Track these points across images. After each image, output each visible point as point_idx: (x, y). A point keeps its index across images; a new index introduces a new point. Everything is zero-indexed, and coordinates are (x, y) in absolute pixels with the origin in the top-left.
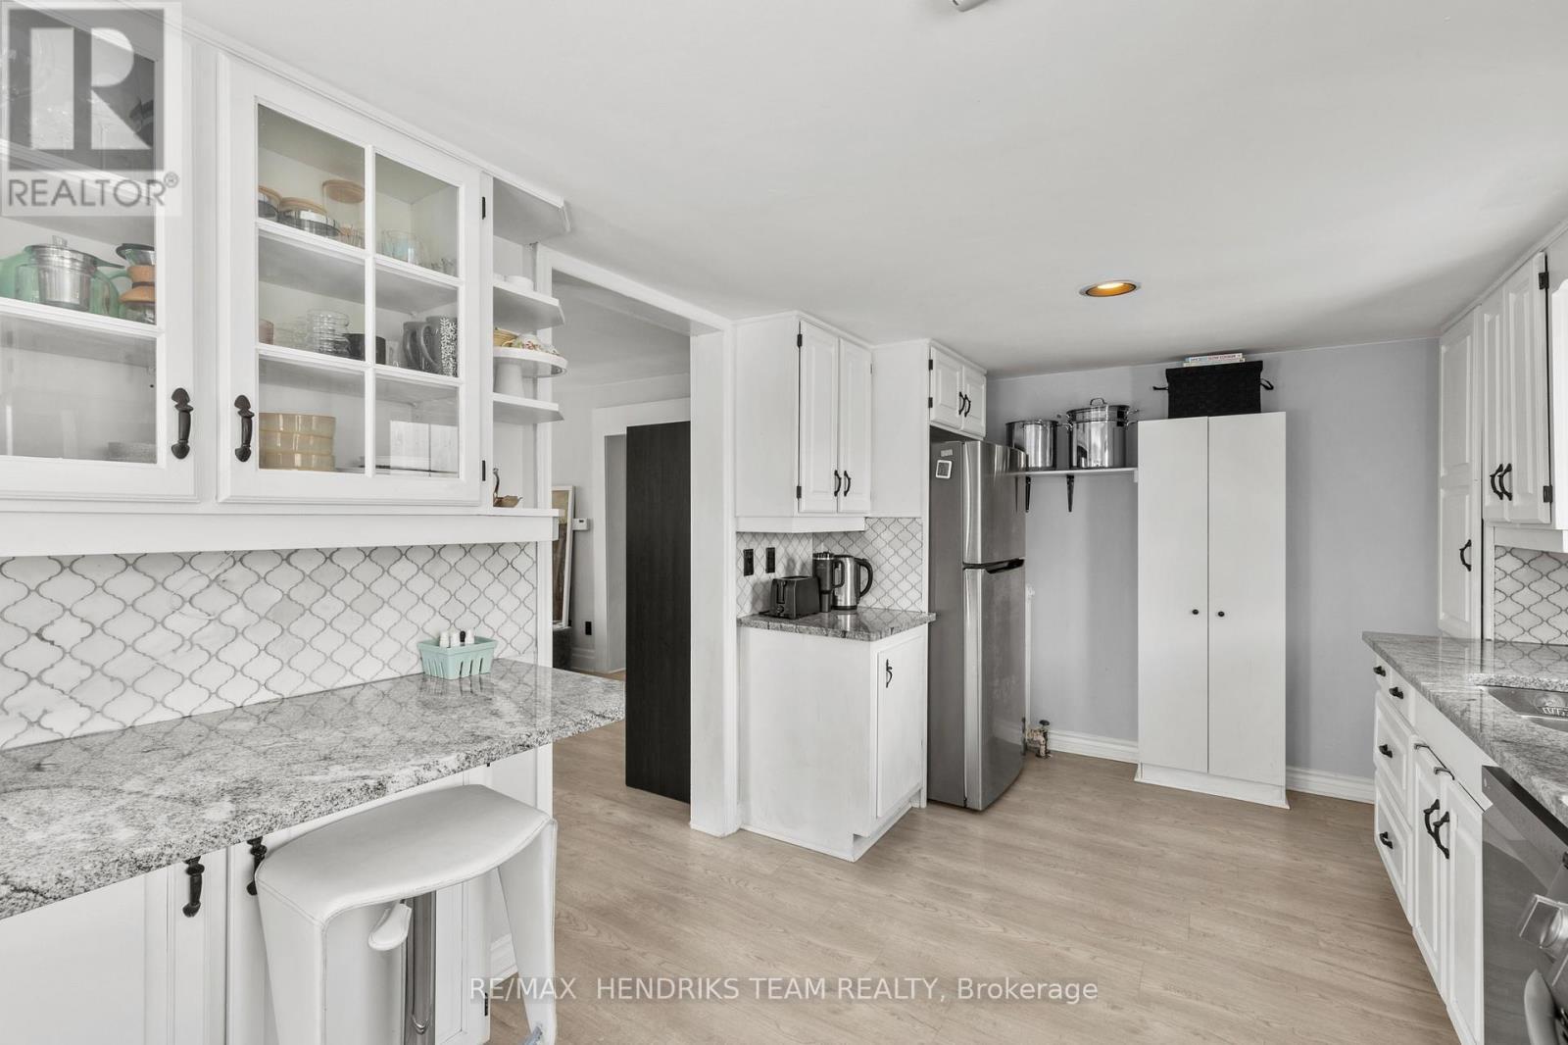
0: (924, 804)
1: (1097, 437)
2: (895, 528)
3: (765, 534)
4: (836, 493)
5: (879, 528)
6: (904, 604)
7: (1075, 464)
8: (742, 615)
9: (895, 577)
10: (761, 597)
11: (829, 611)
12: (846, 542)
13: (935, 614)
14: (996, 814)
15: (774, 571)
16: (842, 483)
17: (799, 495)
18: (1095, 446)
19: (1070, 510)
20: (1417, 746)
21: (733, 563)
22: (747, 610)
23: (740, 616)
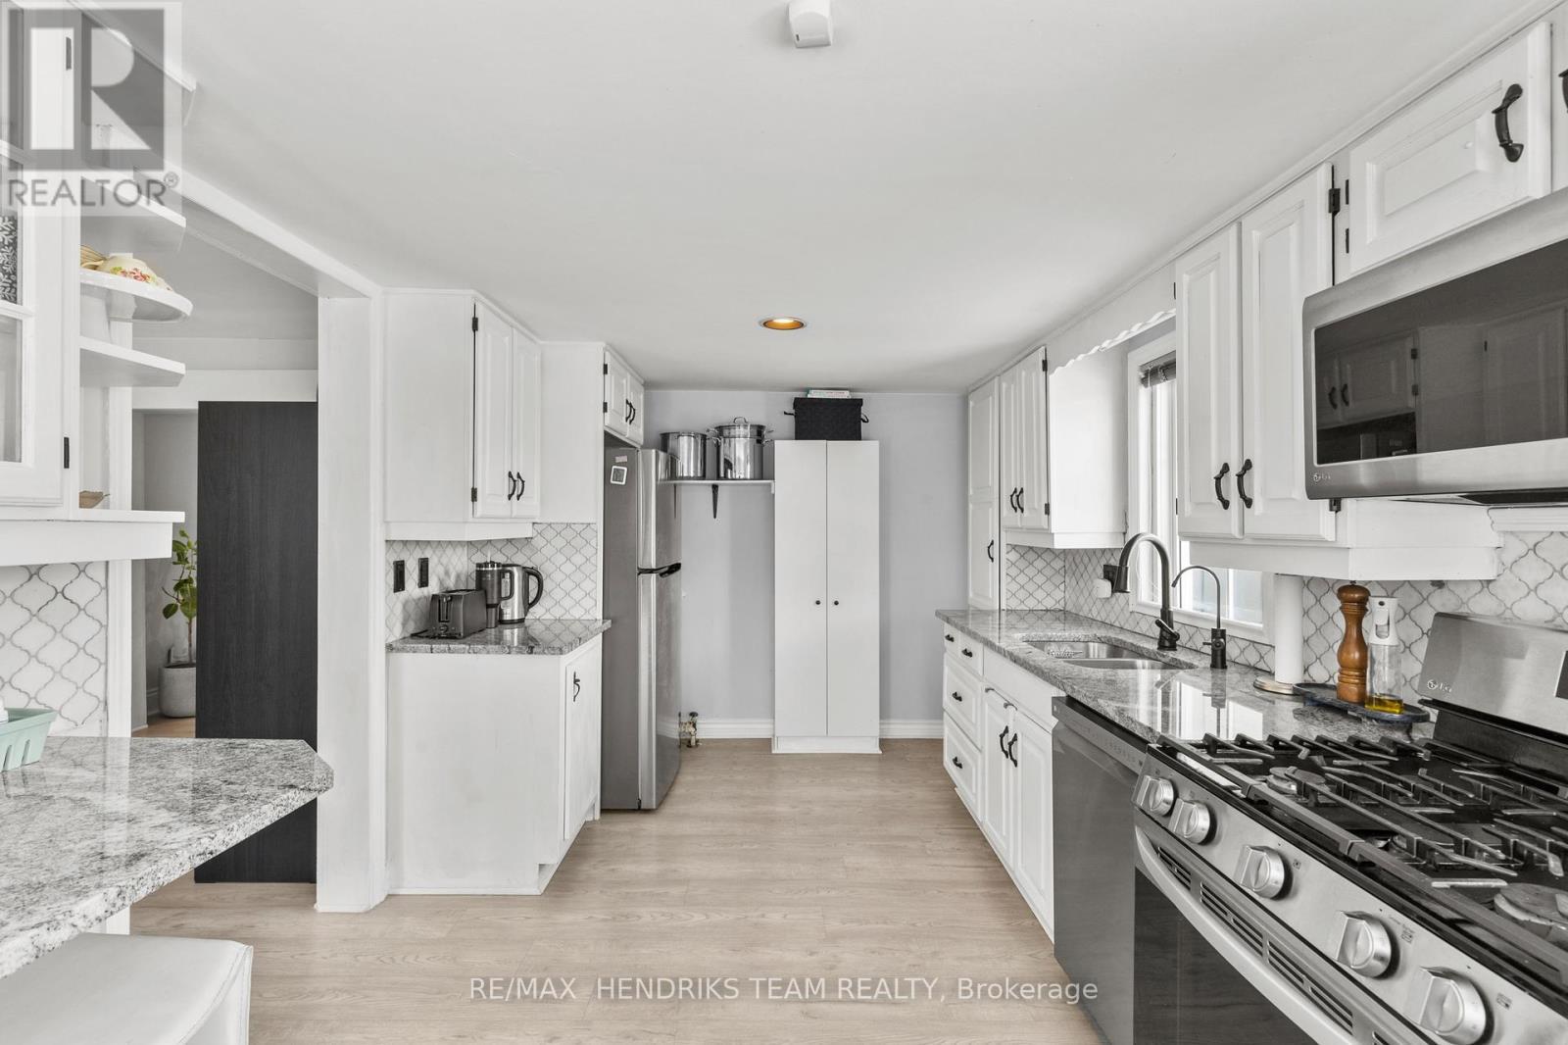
0: (597, 816)
1: (740, 450)
2: (568, 533)
3: (417, 542)
4: (510, 497)
5: (550, 534)
6: (577, 613)
7: (722, 475)
8: (391, 640)
9: (568, 585)
10: (413, 616)
11: (496, 626)
12: (509, 550)
13: (610, 621)
14: (668, 809)
15: (427, 585)
16: (516, 486)
17: (474, 498)
18: (739, 459)
19: (715, 517)
20: (987, 690)
21: (384, 577)
22: (397, 632)
23: (390, 640)
